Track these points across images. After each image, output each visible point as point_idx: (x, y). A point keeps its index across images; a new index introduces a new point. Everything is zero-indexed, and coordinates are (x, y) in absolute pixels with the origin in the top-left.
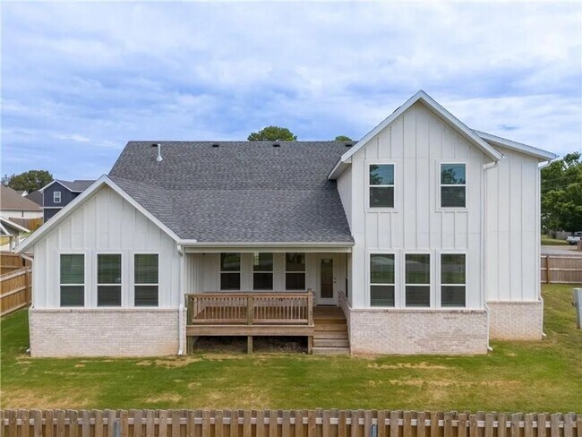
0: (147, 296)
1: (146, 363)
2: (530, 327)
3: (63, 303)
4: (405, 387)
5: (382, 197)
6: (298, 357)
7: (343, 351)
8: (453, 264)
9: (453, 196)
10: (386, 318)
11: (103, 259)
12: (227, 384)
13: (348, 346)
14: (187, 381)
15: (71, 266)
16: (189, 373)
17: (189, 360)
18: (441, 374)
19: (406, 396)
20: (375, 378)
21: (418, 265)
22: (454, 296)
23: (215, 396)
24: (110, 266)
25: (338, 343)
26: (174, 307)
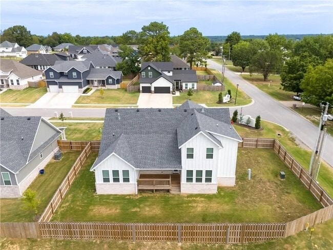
0: (126, 180)
1: (128, 197)
2: (231, 182)
3: (104, 182)
4: (192, 206)
5: (190, 156)
6: (167, 195)
7: (179, 193)
8: (209, 173)
9: (210, 156)
10: (190, 185)
11: (114, 171)
12: (150, 206)
13: (180, 191)
14: (140, 204)
15: (105, 173)
16: (141, 200)
17: (139, 196)
18: (202, 202)
19: (192, 209)
20: (185, 203)
21: (199, 173)
22: (209, 180)
23: (147, 209)
24: (116, 173)
25: (178, 190)
26: (134, 183)
